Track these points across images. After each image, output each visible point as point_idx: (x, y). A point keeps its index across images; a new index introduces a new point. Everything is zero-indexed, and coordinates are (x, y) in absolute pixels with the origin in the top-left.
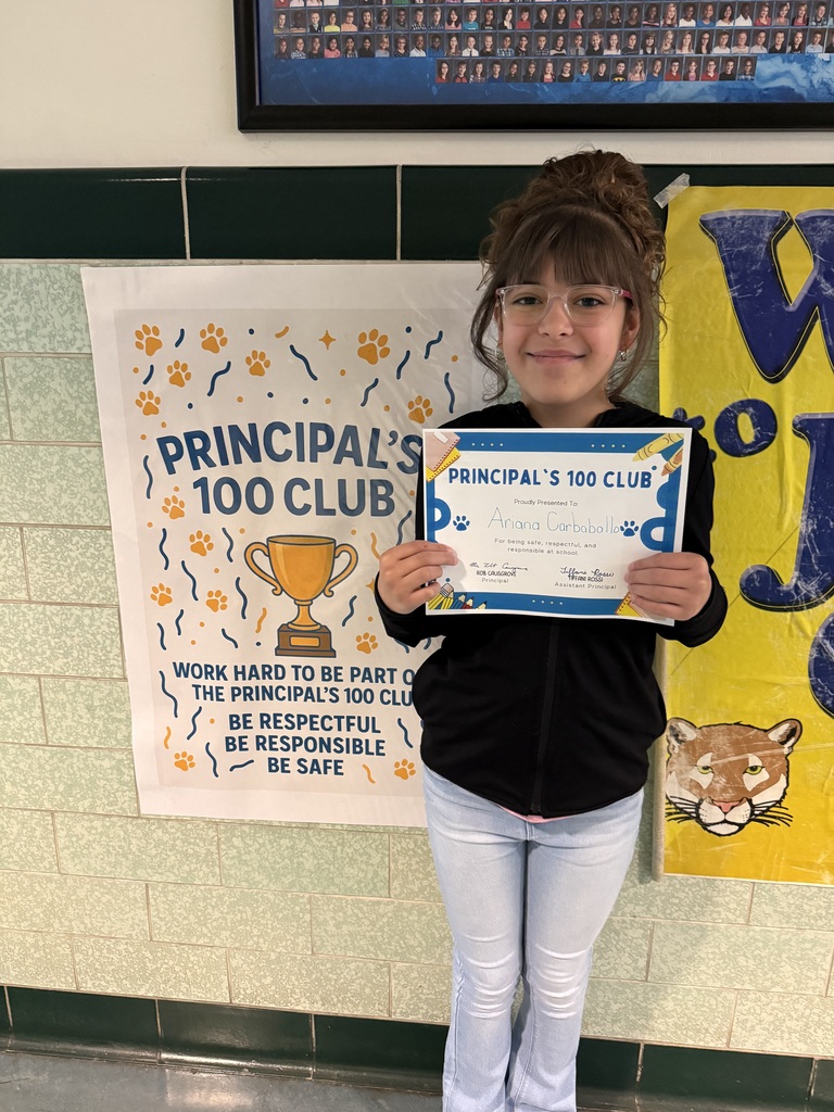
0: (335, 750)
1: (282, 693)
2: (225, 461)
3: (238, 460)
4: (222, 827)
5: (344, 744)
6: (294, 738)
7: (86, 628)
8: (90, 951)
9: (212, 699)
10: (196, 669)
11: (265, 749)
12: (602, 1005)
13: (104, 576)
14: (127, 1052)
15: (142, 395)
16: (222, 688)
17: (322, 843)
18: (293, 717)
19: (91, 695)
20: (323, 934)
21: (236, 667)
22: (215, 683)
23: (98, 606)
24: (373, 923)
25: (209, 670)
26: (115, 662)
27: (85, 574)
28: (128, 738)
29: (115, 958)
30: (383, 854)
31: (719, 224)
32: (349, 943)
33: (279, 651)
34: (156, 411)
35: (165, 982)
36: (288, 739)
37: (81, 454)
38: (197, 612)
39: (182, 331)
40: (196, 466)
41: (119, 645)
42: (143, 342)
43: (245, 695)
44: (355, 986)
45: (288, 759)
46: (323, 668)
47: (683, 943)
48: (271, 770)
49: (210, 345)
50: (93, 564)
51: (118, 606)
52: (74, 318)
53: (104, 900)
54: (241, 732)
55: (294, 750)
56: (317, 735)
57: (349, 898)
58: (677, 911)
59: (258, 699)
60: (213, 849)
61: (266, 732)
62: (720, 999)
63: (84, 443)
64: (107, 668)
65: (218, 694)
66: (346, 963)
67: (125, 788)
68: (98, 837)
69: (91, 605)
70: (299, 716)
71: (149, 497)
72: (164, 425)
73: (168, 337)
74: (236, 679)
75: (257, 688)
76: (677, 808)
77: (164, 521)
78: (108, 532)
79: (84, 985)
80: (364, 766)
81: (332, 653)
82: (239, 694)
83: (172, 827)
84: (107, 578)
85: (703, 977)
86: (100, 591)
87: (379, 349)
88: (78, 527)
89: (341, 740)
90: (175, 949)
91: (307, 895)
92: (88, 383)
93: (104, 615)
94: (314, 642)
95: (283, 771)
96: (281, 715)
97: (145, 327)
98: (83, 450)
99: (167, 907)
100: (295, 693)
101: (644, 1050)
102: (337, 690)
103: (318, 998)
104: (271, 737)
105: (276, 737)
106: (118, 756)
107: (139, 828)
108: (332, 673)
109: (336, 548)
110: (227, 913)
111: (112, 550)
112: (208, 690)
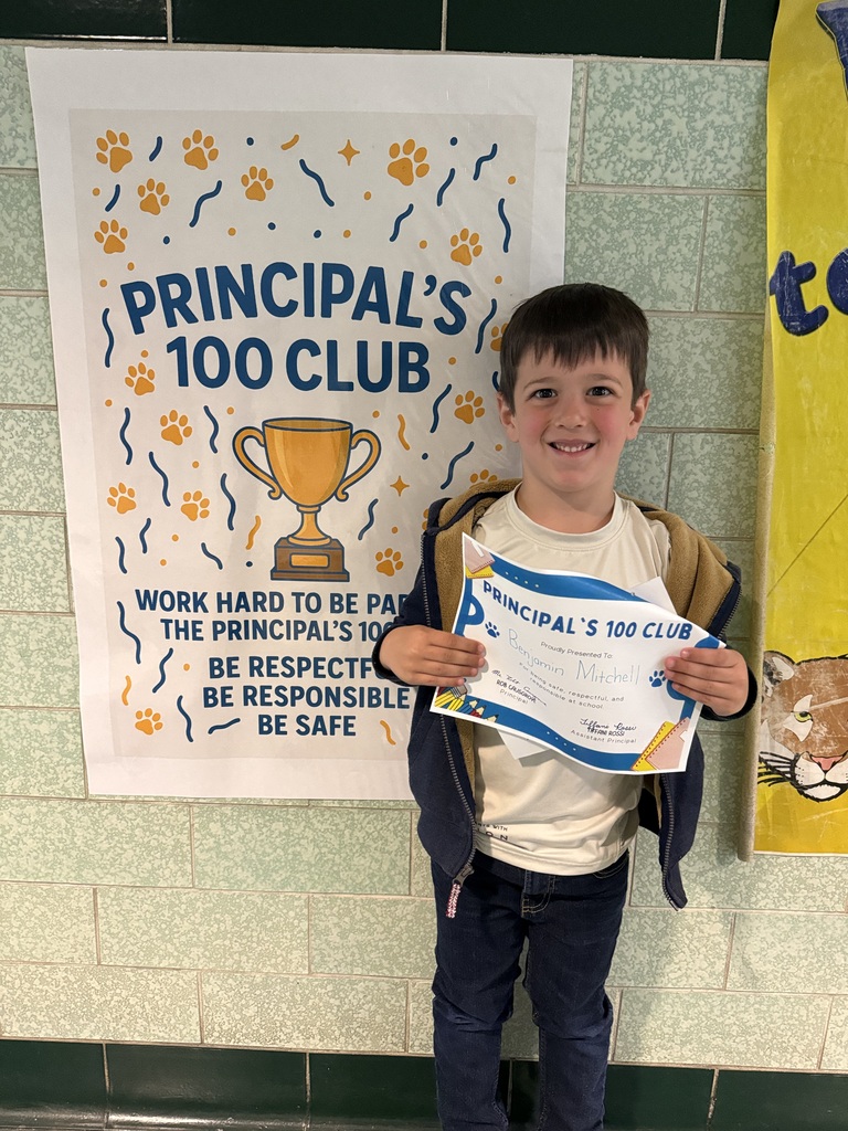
0: (346, 703)
1: (278, 630)
2: (209, 316)
3: (227, 314)
4: (196, 810)
5: (356, 695)
6: (293, 689)
7: (21, 545)
8: (17, 981)
9: (187, 638)
10: (167, 599)
11: (255, 704)
12: (670, 1022)
13: (47, 474)
14: (63, 1116)
15: (104, 226)
16: (201, 622)
17: (325, 826)
18: (292, 660)
19: (25, 635)
20: (324, 946)
21: (219, 595)
22: (191, 617)
23: (37, 514)
24: (388, 930)
25: (184, 598)
26: (59, 591)
27: (21, 471)
28: (75, 693)
29: (51, 990)
30: (403, 837)
31: (839, 16)
32: (357, 956)
33: (276, 574)
34: (121, 248)
35: (116, 1020)
36: (285, 689)
37: (18, 306)
38: (168, 521)
39: (159, 139)
40: (171, 322)
41: (64, 567)
42: (107, 154)
43: (231, 632)
44: (363, 1014)
45: (285, 717)
46: (333, 596)
47: (770, 939)
48: (262, 732)
49: (196, 160)
50: (33, 457)
51: (64, 514)
52: (14, 120)
53: (37, 913)
54: (225, 681)
55: (293, 704)
56: (322, 684)
57: (358, 898)
58: (763, 898)
59: (247, 637)
60: (184, 838)
61: (257, 682)
62: (811, 1008)
63: (23, 290)
64: (48, 599)
65: (195, 631)
66: (352, 983)
67: (69, 761)
68: (31, 827)
69: (28, 514)
70: (300, 660)
71: (108, 365)
72: (131, 266)
73: (140, 147)
74: (220, 610)
75: (246, 622)
76: (768, 767)
77: (128, 397)
78: (53, 413)
79: (8, 1029)
80: (383, 723)
81: (344, 576)
82: (223, 631)
83: (130, 811)
84: (51, 476)
85: (793, 981)
86: (41, 494)
87: (415, 165)
88: (13, 406)
89: (354, 690)
90: (130, 974)
91: (304, 896)
92: (32, 210)
93: (46, 526)
94: (322, 561)
95: (278, 732)
96: (276, 658)
97: (109, 133)
98: (22, 302)
99: (121, 919)
100: (296, 629)
101: (718, 1078)
102: (350, 624)
103: (315, 1031)
104: (263, 688)
105: (270, 687)
106: (60, 717)
107: (86, 813)
108: (344, 603)
109: (352, 436)
110: (200, 924)
111: (58, 438)
112: (182, 626)
